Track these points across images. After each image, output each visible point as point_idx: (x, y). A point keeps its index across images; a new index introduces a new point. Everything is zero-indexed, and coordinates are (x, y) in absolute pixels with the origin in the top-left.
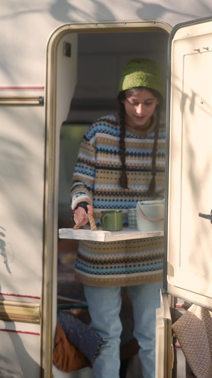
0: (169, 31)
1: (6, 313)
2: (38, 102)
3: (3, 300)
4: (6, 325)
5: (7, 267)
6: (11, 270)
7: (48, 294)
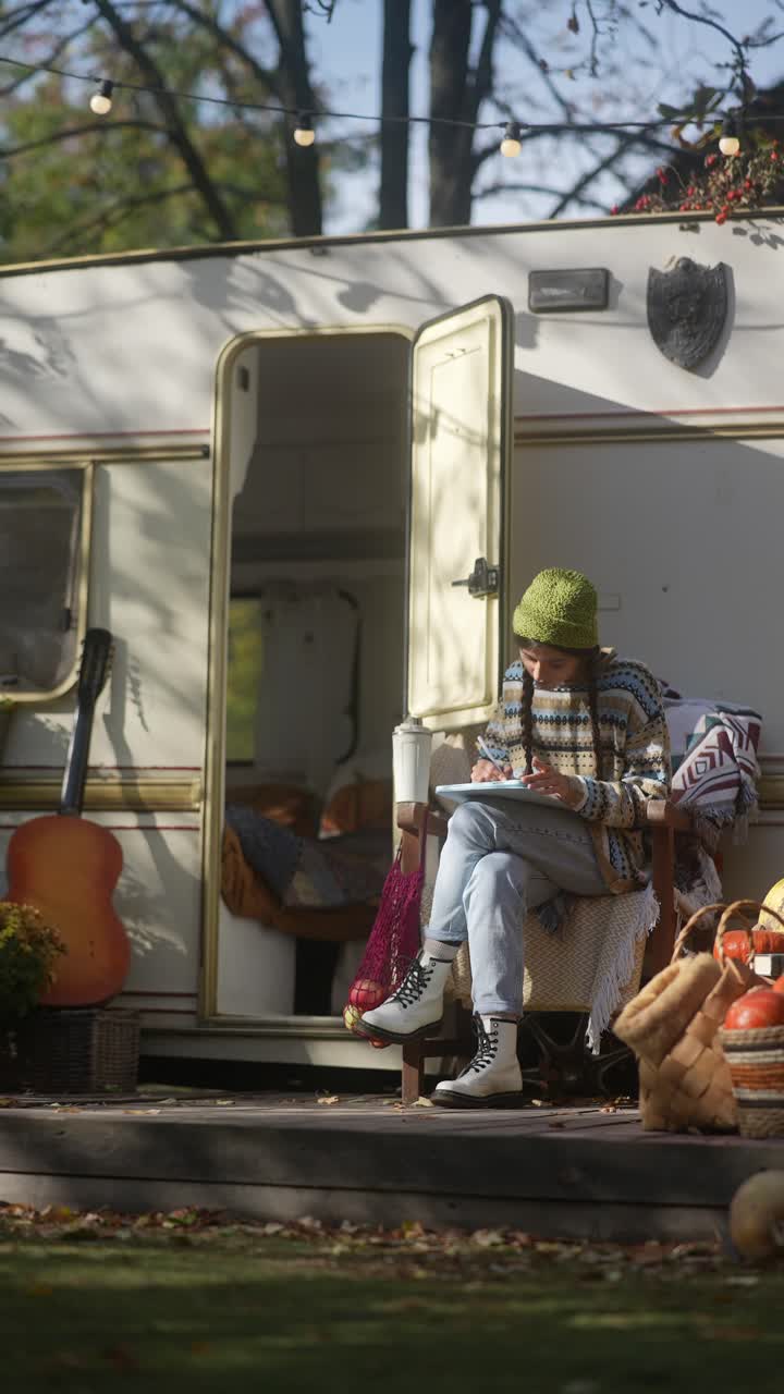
0: (410, 336)
1: (140, 799)
2: (199, 453)
3: (136, 777)
4: (139, 820)
5: (143, 722)
6: (149, 724)
7: (215, 748)
